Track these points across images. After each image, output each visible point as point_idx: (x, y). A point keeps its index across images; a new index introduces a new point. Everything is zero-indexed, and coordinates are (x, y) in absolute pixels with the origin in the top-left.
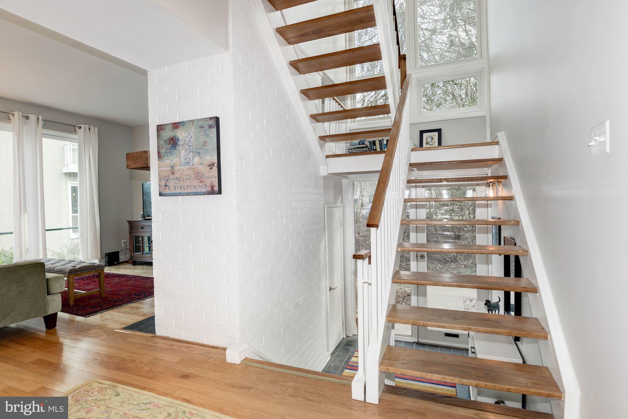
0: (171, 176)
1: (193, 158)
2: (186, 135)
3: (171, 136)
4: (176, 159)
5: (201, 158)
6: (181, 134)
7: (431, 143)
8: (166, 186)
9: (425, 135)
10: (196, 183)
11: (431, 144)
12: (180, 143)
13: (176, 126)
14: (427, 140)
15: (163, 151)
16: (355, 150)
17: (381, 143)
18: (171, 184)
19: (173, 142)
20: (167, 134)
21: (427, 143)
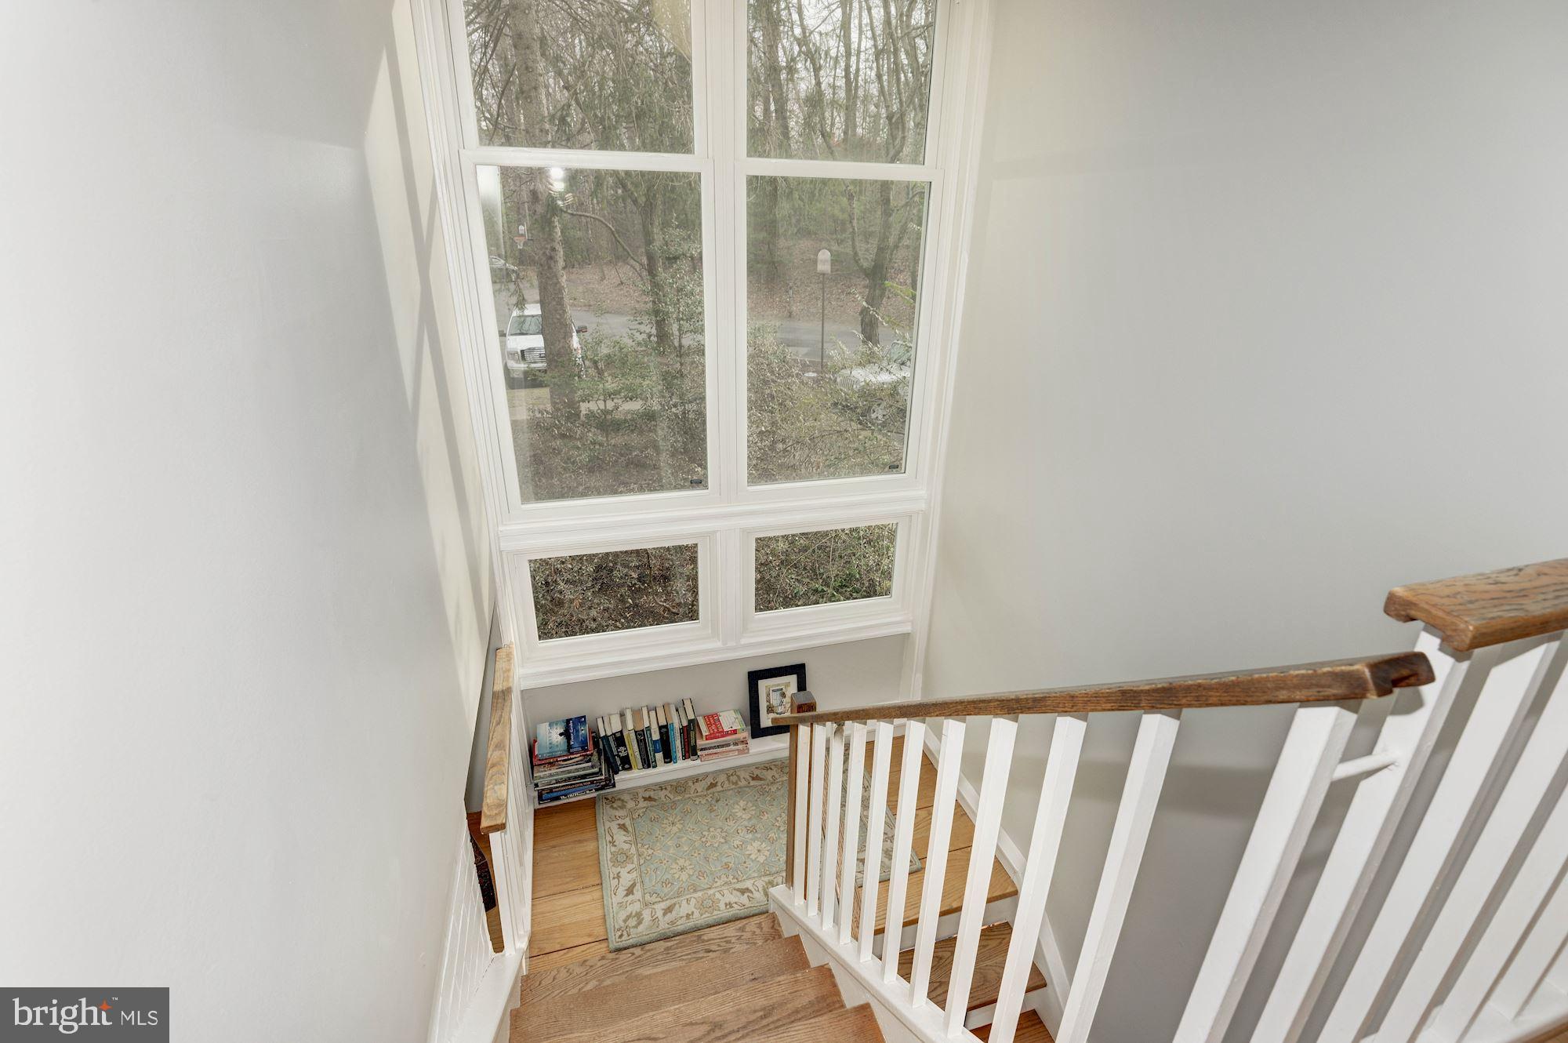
7: (780, 708)
9: (763, 685)
11: (780, 711)
14: (768, 701)
16: (561, 785)
17: (644, 739)
21: (770, 709)
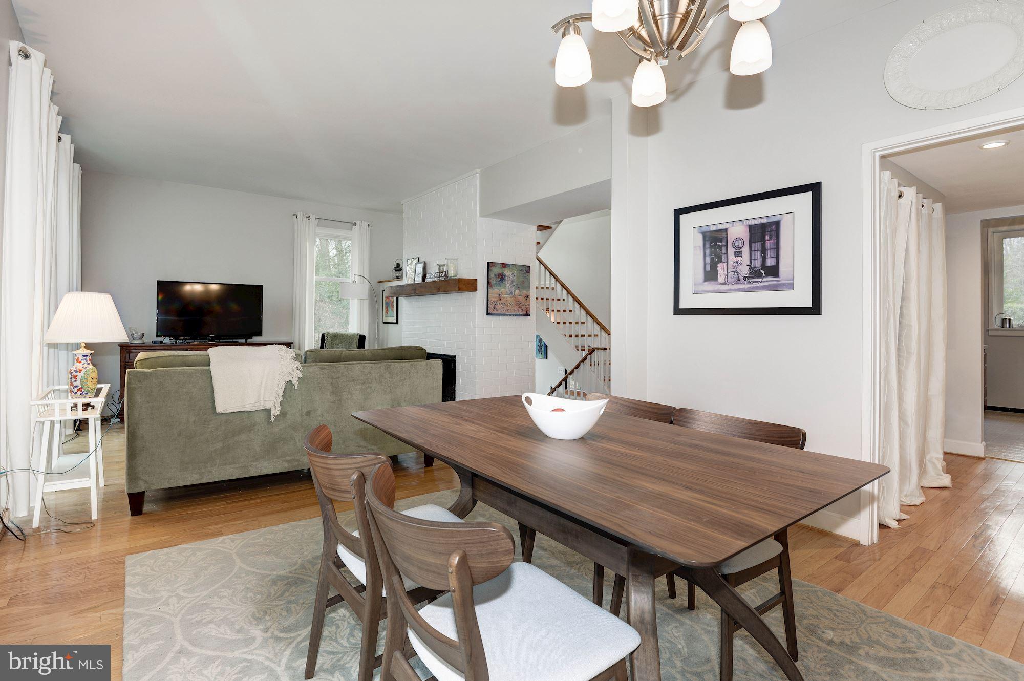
0: (499, 302)
1: (515, 291)
2: (511, 274)
3: (500, 273)
4: (503, 290)
5: (520, 292)
6: (507, 272)
8: (494, 308)
10: (516, 308)
12: (507, 278)
13: (504, 266)
15: (493, 282)
18: (499, 307)
19: (502, 277)
20: (496, 271)
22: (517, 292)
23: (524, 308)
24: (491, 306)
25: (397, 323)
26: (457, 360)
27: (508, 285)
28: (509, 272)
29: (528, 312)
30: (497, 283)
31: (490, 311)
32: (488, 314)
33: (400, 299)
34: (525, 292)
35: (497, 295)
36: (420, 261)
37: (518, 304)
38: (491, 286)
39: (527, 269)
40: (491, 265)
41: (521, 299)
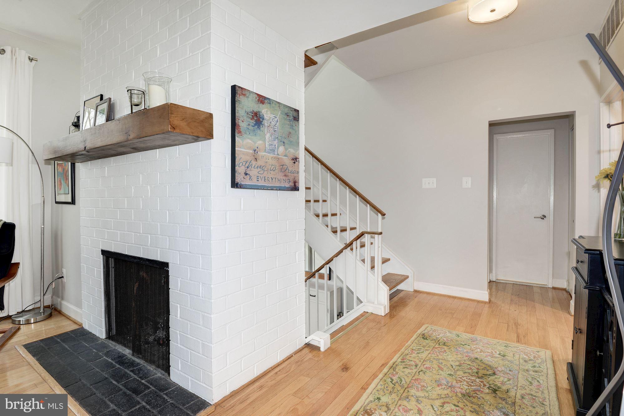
0: (254, 163)
1: (278, 147)
2: (272, 116)
3: (255, 110)
4: (260, 142)
5: (286, 149)
6: (266, 112)
8: (246, 174)
10: (280, 176)
12: (265, 123)
13: (262, 99)
15: (242, 124)
18: (253, 172)
19: (257, 119)
20: (247, 104)
22: (281, 149)
23: (291, 178)
24: (240, 169)
25: (73, 202)
26: (172, 271)
27: (268, 136)
28: (269, 113)
29: (297, 184)
30: (250, 128)
31: (238, 179)
32: (235, 184)
33: (77, 165)
34: (292, 150)
35: (251, 151)
36: (104, 98)
37: (283, 169)
38: (240, 132)
39: (295, 114)
40: (239, 91)
41: (287, 161)
